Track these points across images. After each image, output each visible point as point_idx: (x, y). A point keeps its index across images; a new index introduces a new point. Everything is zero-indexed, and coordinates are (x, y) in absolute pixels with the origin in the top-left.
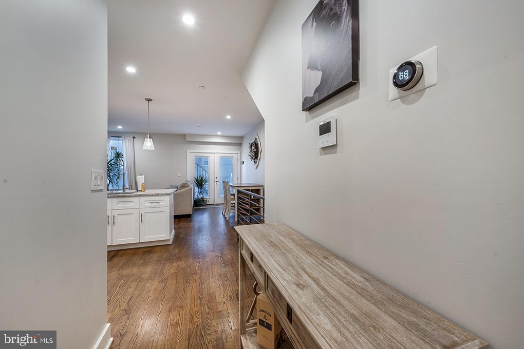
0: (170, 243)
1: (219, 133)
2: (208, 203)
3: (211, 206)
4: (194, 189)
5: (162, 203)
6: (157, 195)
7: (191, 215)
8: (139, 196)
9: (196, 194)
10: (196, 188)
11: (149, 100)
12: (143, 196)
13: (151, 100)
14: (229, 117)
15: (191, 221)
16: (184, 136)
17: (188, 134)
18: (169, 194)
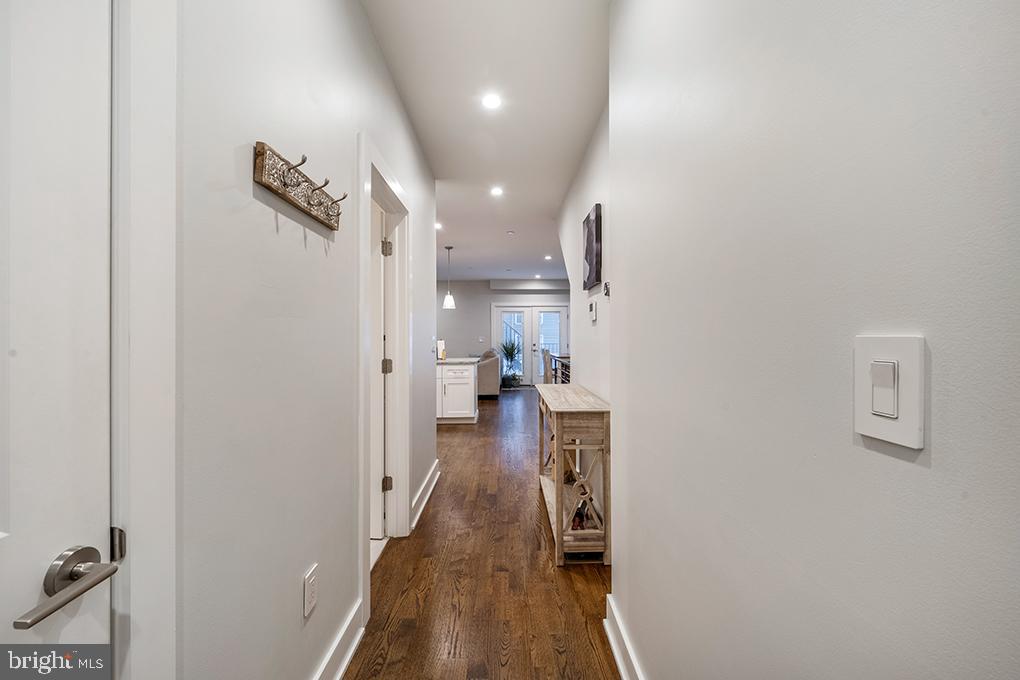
0: (475, 422)
1: (538, 277)
2: (521, 383)
3: (527, 388)
4: (502, 362)
5: (466, 374)
6: (461, 363)
7: (497, 396)
8: (442, 364)
9: (505, 369)
10: (505, 361)
11: (449, 248)
12: (446, 364)
13: (451, 248)
14: (548, 258)
15: (497, 404)
16: (487, 282)
17: (495, 280)
18: (473, 363)
